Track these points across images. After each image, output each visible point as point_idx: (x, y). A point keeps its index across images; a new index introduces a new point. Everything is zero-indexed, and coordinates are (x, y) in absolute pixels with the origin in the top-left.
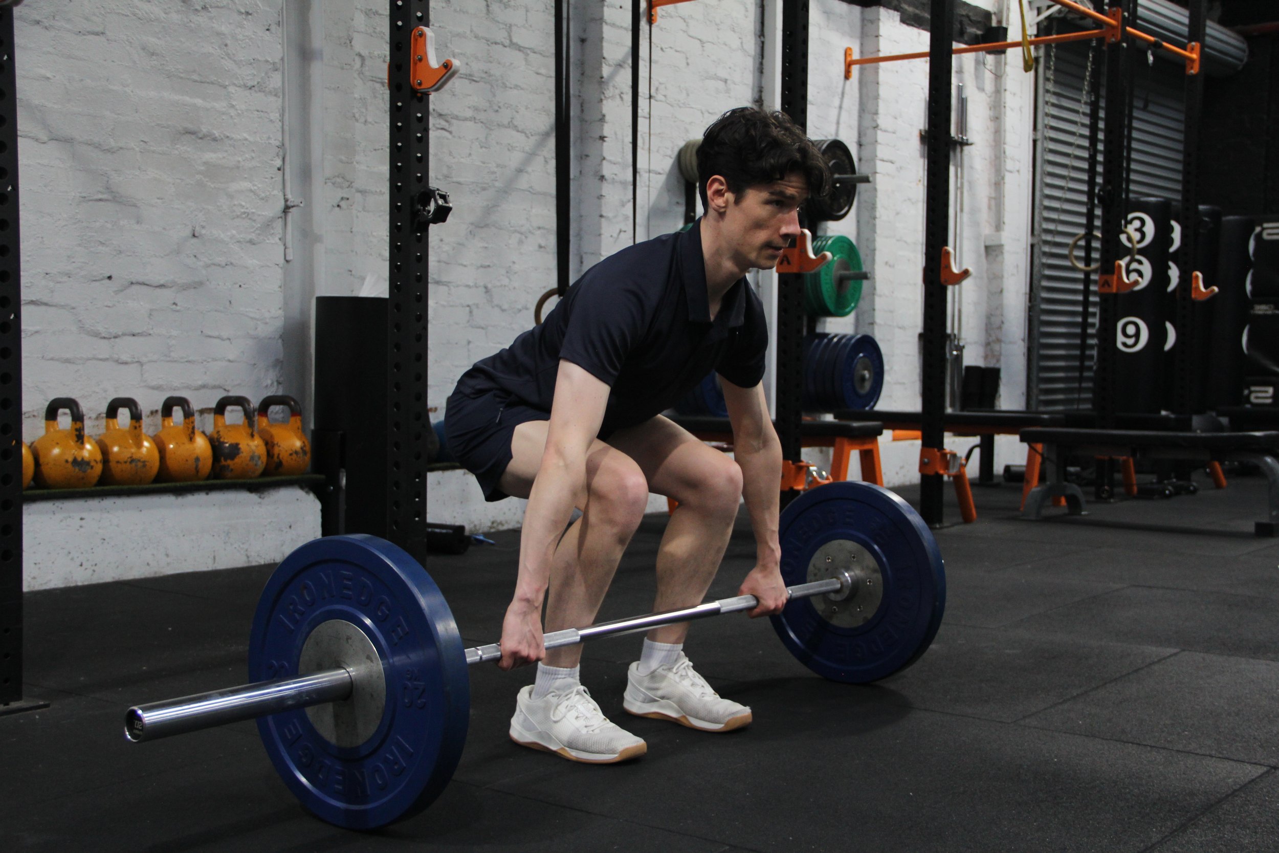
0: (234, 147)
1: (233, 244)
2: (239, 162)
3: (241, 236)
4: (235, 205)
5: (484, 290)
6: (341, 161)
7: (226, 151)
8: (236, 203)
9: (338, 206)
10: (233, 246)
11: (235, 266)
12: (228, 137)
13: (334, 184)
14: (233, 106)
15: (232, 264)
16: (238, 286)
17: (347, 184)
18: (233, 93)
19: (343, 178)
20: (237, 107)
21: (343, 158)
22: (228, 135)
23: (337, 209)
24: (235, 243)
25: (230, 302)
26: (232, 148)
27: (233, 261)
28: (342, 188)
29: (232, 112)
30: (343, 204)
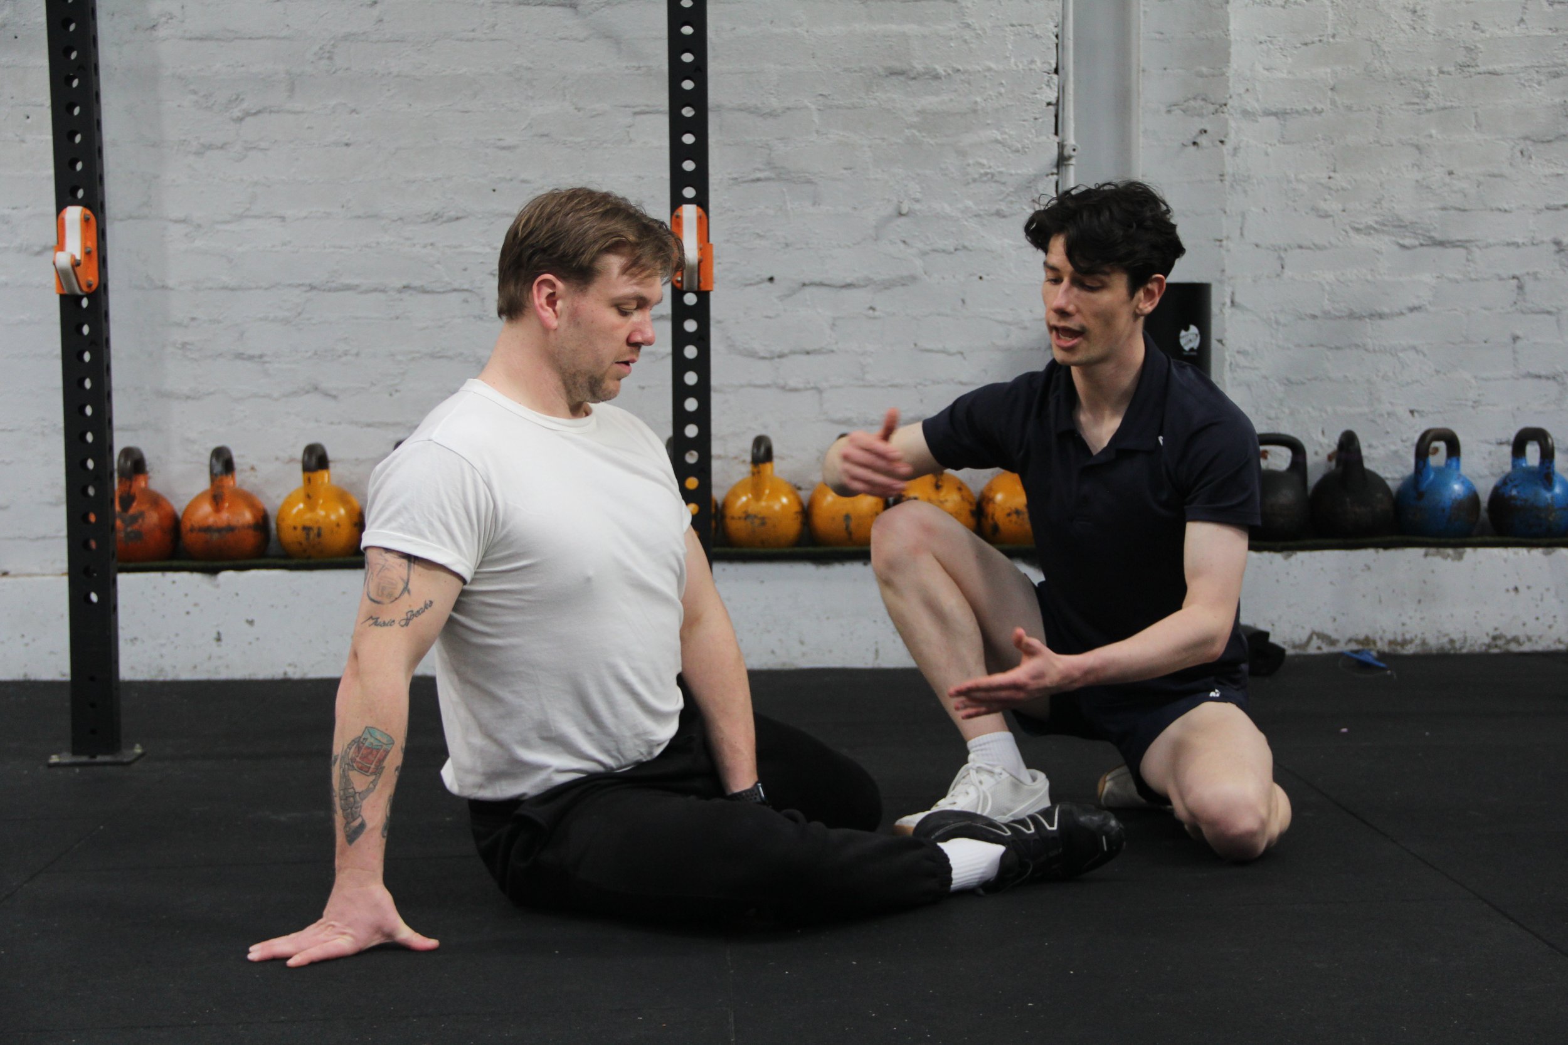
0: (969, 83)
1: (966, 220)
2: (976, 102)
3: (981, 207)
4: (969, 165)
5: (1554, 248)
6: (1200, 75)
7: (956, 91)
8: (971, 161)
9: (1195, 143)
10: (965, 223)
11: (971, 250)
12: (958, 70)
13: (1184, 111)
14: (968, 26)
15: (965, 247)
16: (977, 278)
17: (1212, 108)
18: (968, 8)
19: (1204, 100)
20: (977, 26)
21: (1204, 69)
22: (960, 67)
23: (1193, 148)
24: (970, 217)
25: (963, 301)
26: (966, 85)
27: (967, 244)
28: (1201, 115)
29: (968, 35)
30: (1203, 140)
